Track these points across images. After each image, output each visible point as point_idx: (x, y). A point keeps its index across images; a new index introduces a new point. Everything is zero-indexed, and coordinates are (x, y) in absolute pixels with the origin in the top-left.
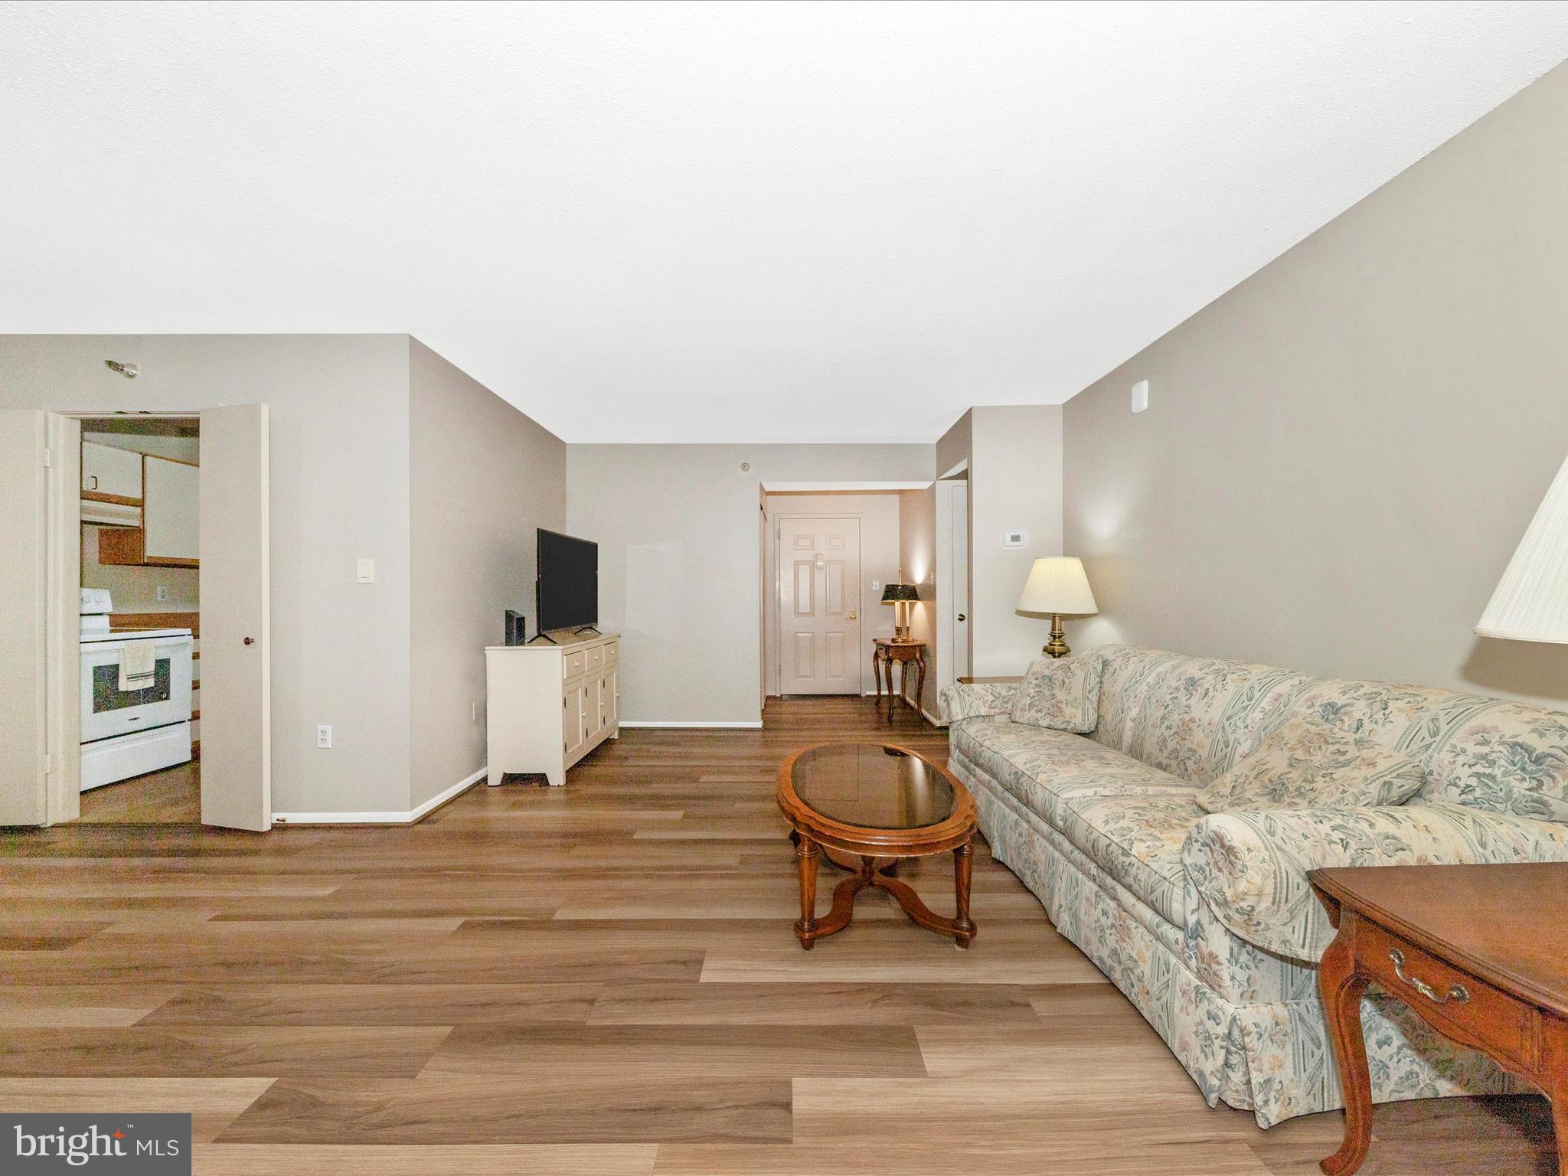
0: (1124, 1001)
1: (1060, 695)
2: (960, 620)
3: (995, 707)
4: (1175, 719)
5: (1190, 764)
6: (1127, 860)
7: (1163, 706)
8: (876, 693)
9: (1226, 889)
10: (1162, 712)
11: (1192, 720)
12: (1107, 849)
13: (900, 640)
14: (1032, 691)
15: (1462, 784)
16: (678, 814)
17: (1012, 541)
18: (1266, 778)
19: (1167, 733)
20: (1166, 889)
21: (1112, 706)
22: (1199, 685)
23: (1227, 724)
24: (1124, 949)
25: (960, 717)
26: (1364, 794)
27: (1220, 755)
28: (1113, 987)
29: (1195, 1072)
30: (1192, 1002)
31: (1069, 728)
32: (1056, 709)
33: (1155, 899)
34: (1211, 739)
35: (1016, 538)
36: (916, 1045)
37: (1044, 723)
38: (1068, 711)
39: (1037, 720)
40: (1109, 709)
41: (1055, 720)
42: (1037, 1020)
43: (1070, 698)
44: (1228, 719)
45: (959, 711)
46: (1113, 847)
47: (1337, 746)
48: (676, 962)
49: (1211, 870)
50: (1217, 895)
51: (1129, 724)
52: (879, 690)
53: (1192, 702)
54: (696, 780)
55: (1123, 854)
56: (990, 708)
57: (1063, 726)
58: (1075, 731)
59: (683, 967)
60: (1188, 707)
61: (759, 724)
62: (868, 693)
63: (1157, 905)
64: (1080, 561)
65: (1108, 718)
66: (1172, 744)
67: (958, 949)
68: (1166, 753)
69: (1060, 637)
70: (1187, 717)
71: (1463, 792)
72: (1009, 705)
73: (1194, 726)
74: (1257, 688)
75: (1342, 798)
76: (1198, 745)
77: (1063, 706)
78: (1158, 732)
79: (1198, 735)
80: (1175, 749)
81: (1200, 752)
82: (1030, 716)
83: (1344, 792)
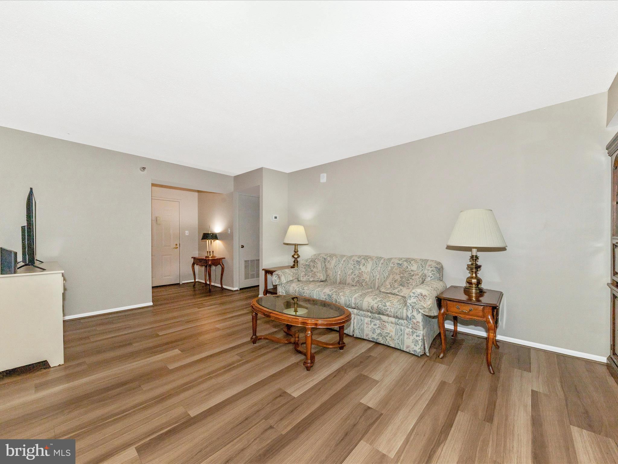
0: (383, 346)
1: (315, 270)
2: (242, 247)
3: (294, 277)
4: (357, 272)
5: (363, 284)
6: (386, 308)
7: (351, 269)
8: (193, 281)
9: (423, 305)
10: (351, 271)
11: (362, 272)
12: (378, 307)
13: (210, 257)
14: (304, 270)
15: (430, 276)
16: (177, 351)
17: (275, 218)
18: (398, 282)
19: (354, 276)
20: (401, 311)
21: (331, 272)
22: (361, 262)
23: (373, 271)
24: (384, 331)
25: (285, 282)
26: (420, 281)
27: (372, 280)
28: (378, 344)
29: (412, 351)
30: (411, 335)
31: (319, 280)
32: (314, 275)
33: (397, 315)
34: (369, 276)
35: (276, 218)
36: (369, 377)
37: (311, 280)
38: (318, 275)
39: (309, 279)
40: (330, 273)
41: (315, 278)
42: (376, 358)
43: (318, 271)
44: (373, 270)
45: (285, 280)
46: (380, 306)
47: (408, 272)
48: (277, 398)
49: (418, 302)
50: (421, 307)
51: (338, 276)
52: (195, 280)
53: (361, 267)
54: (158, 336)
55: (384, 307)
56: (293, 277)
57: (317, 280)
58: (321, 281)
59: (281, 398)
60: (360, 268)
61: (151, 304)
62: (183, 282)
63: (398, 316)
64: (303, 227)
65: (331, 275)
66: (356, 279)
67: (341, 351)
68: (355, 282)
69: (297, 252)
70: (360, 271)
71: (431, 278)
72: (297, 276)
73: (363, 273)
74: (377, 262)
75: (417, 283)
76: (366, 278)
77: (316, 273)
78: (351, 277)
79: (365, 276)
80: (358, 280)
81: (366, 280)
82: (305, 279)
83: (416, 281)
